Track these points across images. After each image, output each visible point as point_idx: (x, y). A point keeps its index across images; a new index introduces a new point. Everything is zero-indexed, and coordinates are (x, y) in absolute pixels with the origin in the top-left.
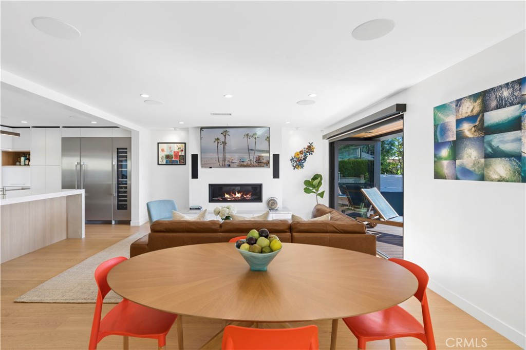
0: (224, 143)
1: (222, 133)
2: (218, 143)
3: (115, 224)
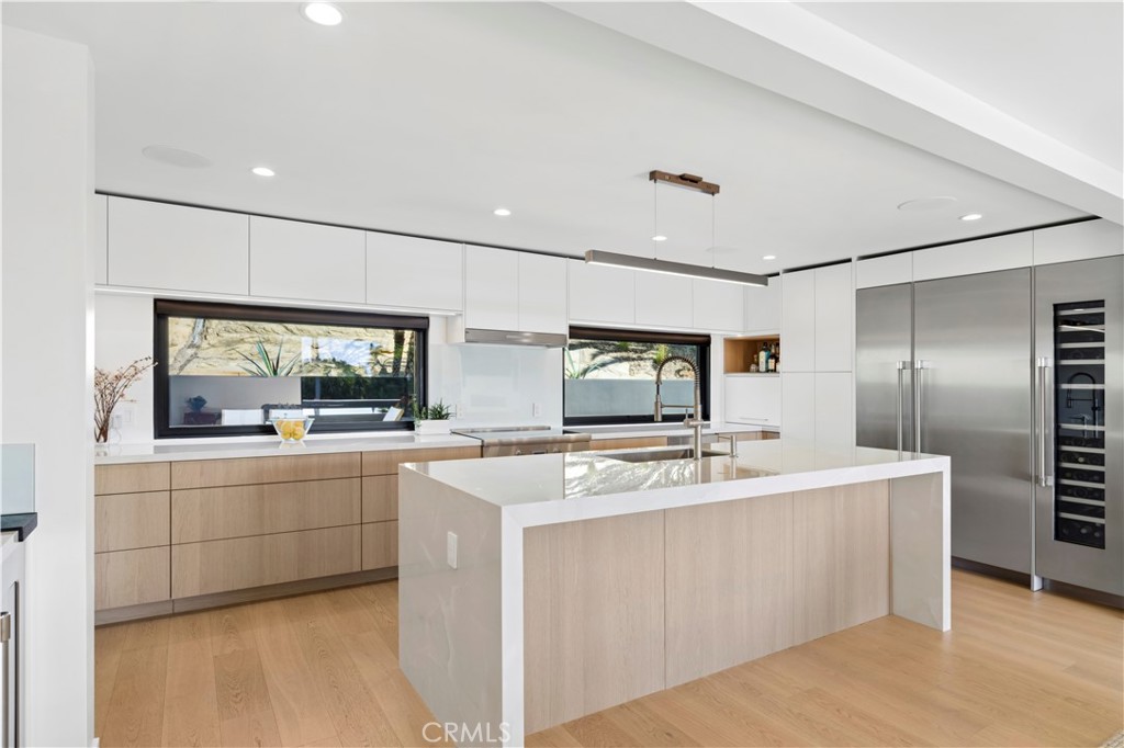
3: (1043, 589)
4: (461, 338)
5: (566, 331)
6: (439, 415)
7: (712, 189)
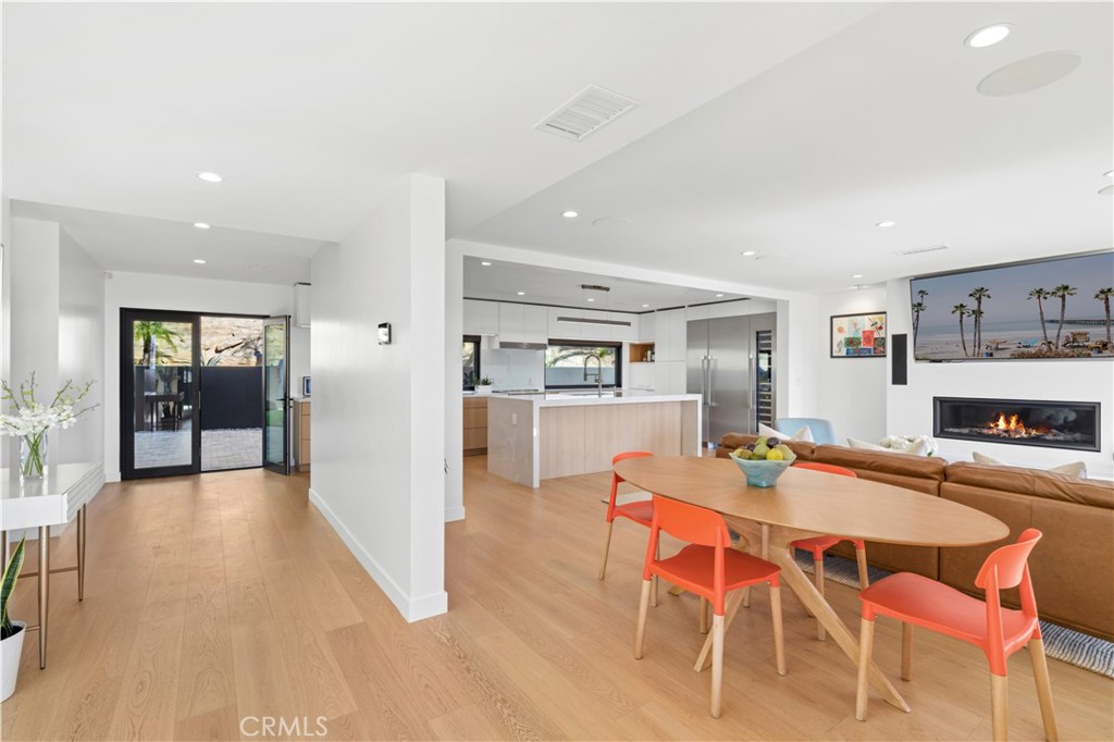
0: (978, 313)
1: (971, 295)
2: (962, 314)
4: (497, 346)
5: (547, 342)
6: (486, 383)
7: (607, 289)
